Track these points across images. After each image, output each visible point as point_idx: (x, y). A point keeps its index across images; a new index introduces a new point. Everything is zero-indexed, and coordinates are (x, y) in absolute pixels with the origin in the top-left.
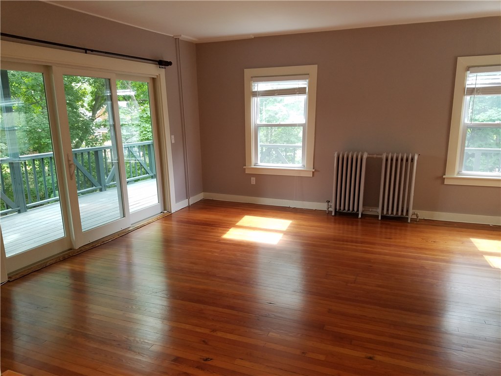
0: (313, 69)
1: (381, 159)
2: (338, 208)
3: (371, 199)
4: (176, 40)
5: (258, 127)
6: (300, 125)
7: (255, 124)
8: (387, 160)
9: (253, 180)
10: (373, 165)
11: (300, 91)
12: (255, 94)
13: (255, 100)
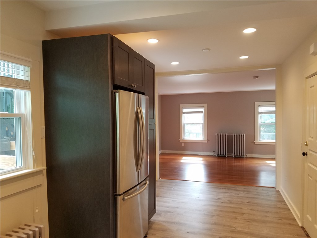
0: (206, 105)
1: (233, 136)
2: (218, 154)
3: (230, 151)
5: (184, 124)
6: (202, 124)
8: (234, 136)
9: (183, 145)
10: (230, 138)
11: (201, 112)
12: (184, 113)
13: (184, 115)
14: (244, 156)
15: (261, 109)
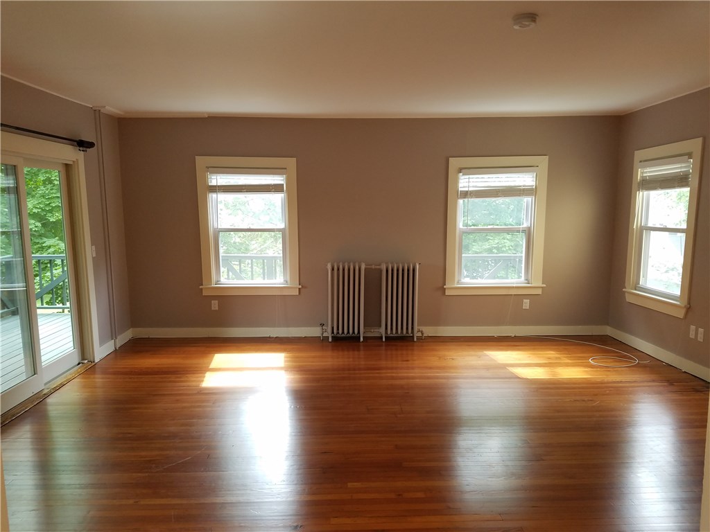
0: (291, 163)
1: (381, 271)
2: (335, 331)
3: (373, 318)
4: (96, 113)
5: (218, 232)
6: (279, 230)
7: (214, 229)
8: (387, 271)
9: (215, 305)
10: (373, 278)
11: (276, 188)
12: (214, 189)
13: (213, 197)
14: (417, 334)
15: (466, 182)
